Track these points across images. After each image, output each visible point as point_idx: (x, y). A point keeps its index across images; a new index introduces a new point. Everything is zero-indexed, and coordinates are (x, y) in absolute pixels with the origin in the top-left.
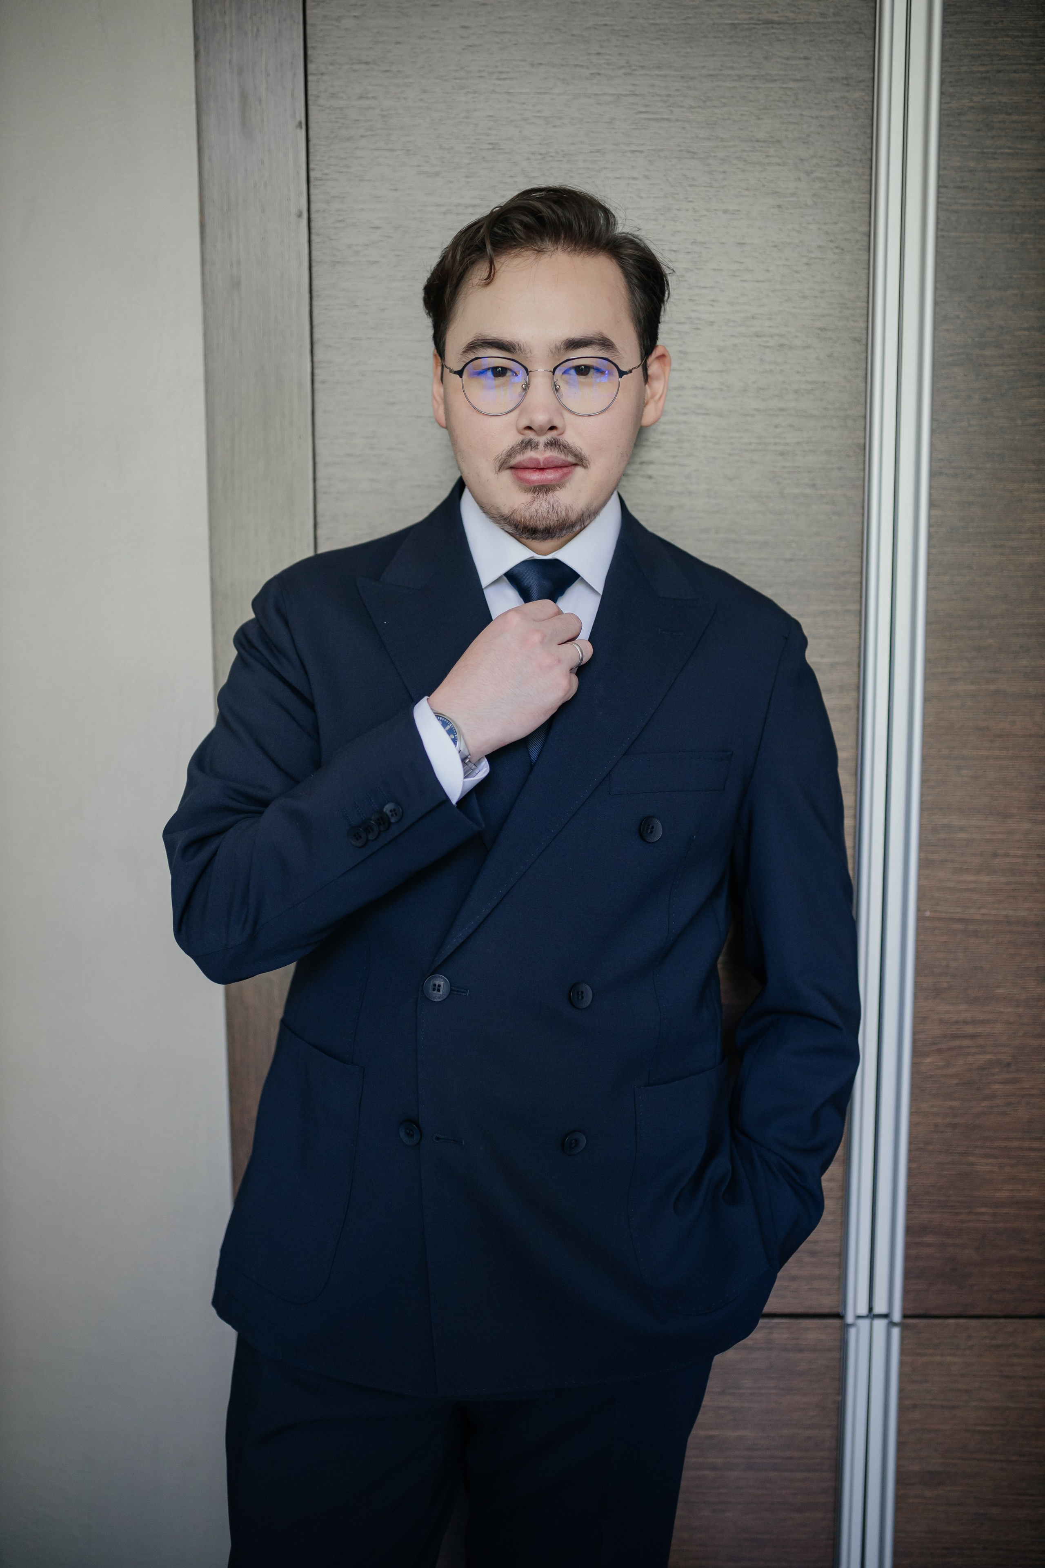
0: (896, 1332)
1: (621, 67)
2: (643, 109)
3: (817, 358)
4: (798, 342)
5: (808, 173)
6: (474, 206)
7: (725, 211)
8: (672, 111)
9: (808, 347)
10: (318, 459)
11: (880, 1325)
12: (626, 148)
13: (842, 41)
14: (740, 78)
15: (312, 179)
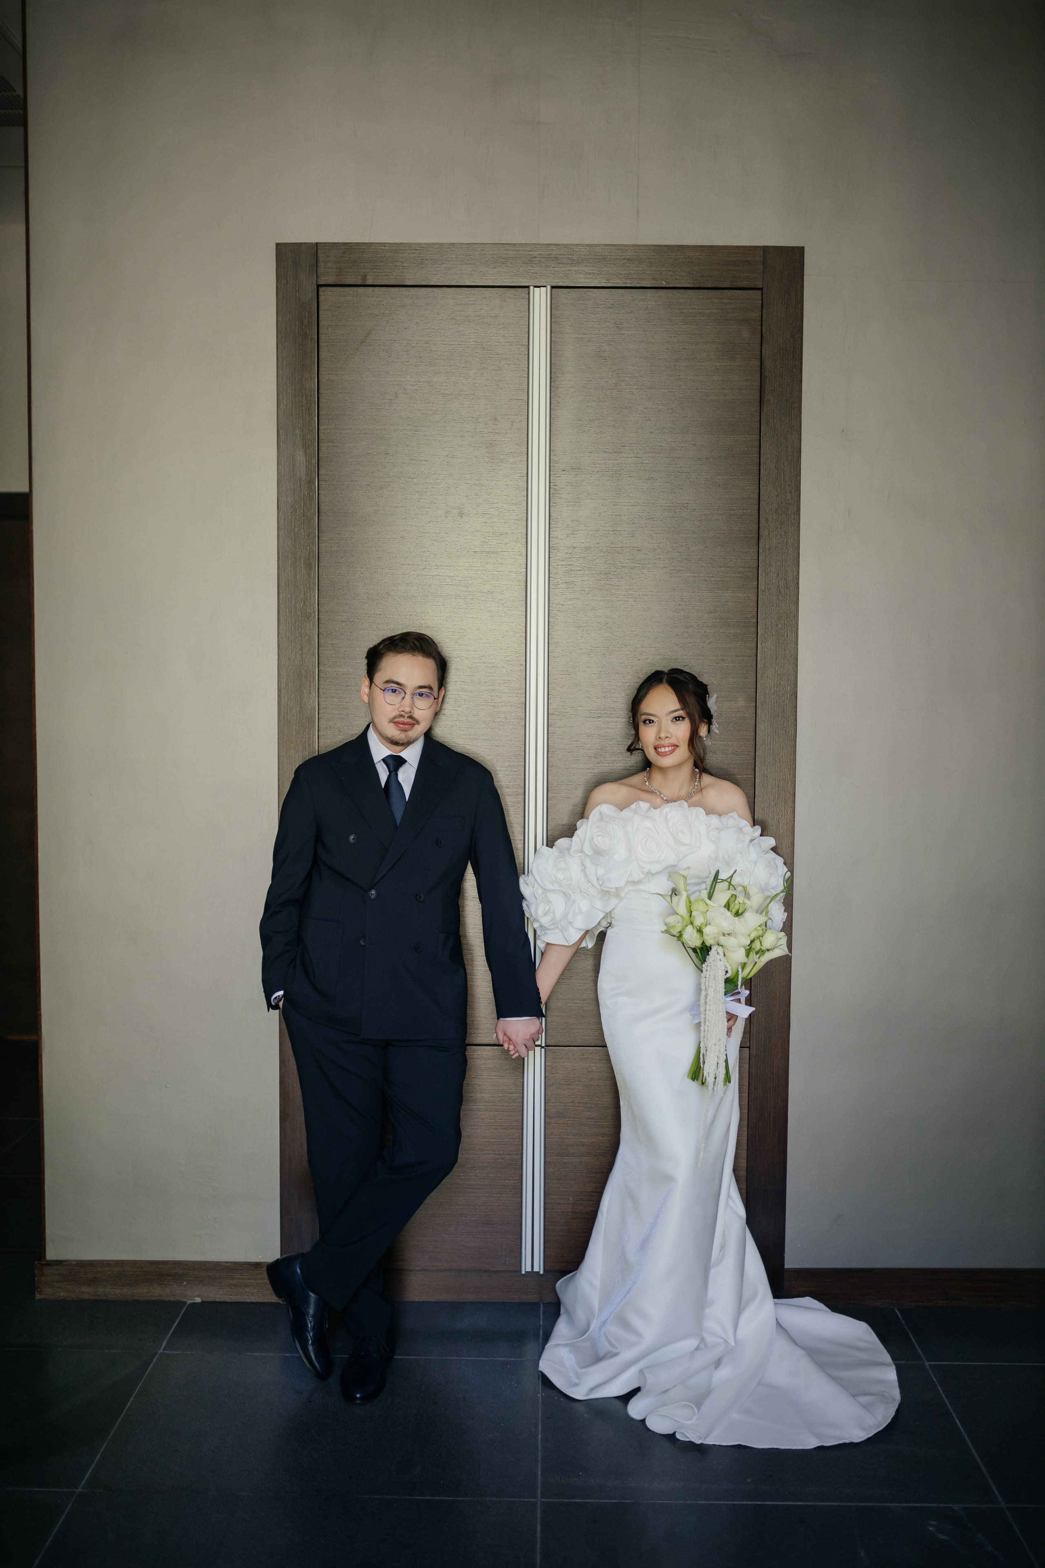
0: (543, 1050)
1: (434, 566)
2: (442, 581)
3: (507, 671)
4: (499, 665)
5: (503, 604)
6: (380, 615)
7: (472, 618)
8: (452, 582)
9: (503, 667)
10: (320, 706)
11: (538, 1049)
12: (436, 595)
13: (514, 558)
14: (477, 570)
15: (320, 604)
